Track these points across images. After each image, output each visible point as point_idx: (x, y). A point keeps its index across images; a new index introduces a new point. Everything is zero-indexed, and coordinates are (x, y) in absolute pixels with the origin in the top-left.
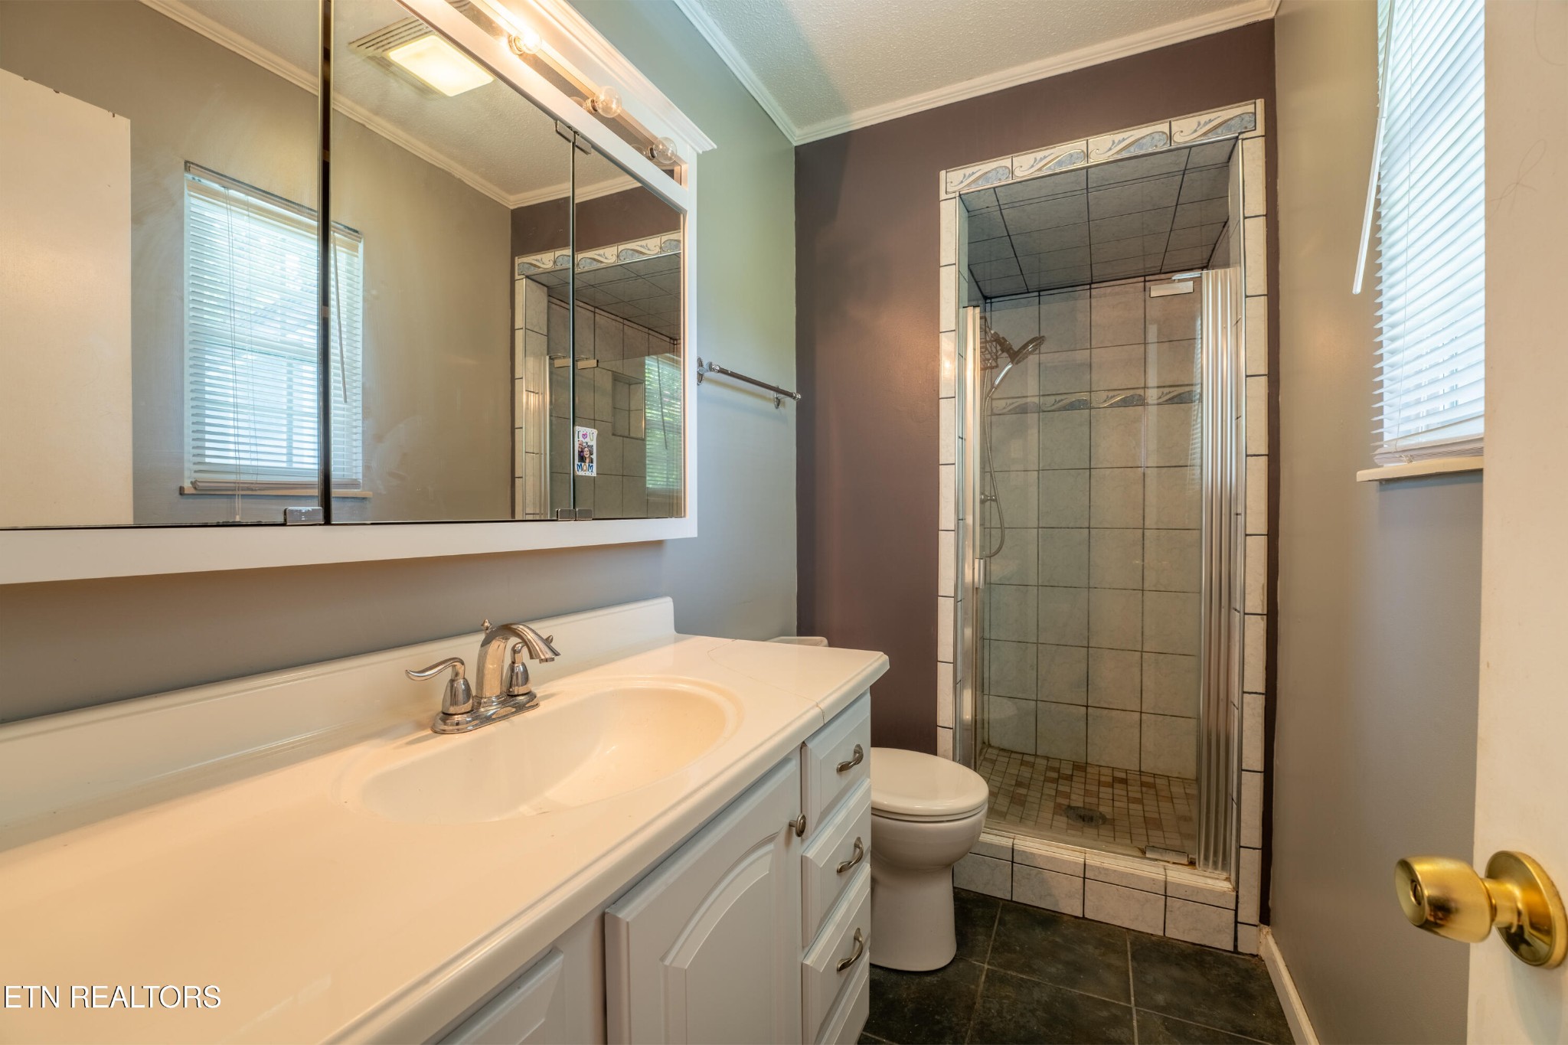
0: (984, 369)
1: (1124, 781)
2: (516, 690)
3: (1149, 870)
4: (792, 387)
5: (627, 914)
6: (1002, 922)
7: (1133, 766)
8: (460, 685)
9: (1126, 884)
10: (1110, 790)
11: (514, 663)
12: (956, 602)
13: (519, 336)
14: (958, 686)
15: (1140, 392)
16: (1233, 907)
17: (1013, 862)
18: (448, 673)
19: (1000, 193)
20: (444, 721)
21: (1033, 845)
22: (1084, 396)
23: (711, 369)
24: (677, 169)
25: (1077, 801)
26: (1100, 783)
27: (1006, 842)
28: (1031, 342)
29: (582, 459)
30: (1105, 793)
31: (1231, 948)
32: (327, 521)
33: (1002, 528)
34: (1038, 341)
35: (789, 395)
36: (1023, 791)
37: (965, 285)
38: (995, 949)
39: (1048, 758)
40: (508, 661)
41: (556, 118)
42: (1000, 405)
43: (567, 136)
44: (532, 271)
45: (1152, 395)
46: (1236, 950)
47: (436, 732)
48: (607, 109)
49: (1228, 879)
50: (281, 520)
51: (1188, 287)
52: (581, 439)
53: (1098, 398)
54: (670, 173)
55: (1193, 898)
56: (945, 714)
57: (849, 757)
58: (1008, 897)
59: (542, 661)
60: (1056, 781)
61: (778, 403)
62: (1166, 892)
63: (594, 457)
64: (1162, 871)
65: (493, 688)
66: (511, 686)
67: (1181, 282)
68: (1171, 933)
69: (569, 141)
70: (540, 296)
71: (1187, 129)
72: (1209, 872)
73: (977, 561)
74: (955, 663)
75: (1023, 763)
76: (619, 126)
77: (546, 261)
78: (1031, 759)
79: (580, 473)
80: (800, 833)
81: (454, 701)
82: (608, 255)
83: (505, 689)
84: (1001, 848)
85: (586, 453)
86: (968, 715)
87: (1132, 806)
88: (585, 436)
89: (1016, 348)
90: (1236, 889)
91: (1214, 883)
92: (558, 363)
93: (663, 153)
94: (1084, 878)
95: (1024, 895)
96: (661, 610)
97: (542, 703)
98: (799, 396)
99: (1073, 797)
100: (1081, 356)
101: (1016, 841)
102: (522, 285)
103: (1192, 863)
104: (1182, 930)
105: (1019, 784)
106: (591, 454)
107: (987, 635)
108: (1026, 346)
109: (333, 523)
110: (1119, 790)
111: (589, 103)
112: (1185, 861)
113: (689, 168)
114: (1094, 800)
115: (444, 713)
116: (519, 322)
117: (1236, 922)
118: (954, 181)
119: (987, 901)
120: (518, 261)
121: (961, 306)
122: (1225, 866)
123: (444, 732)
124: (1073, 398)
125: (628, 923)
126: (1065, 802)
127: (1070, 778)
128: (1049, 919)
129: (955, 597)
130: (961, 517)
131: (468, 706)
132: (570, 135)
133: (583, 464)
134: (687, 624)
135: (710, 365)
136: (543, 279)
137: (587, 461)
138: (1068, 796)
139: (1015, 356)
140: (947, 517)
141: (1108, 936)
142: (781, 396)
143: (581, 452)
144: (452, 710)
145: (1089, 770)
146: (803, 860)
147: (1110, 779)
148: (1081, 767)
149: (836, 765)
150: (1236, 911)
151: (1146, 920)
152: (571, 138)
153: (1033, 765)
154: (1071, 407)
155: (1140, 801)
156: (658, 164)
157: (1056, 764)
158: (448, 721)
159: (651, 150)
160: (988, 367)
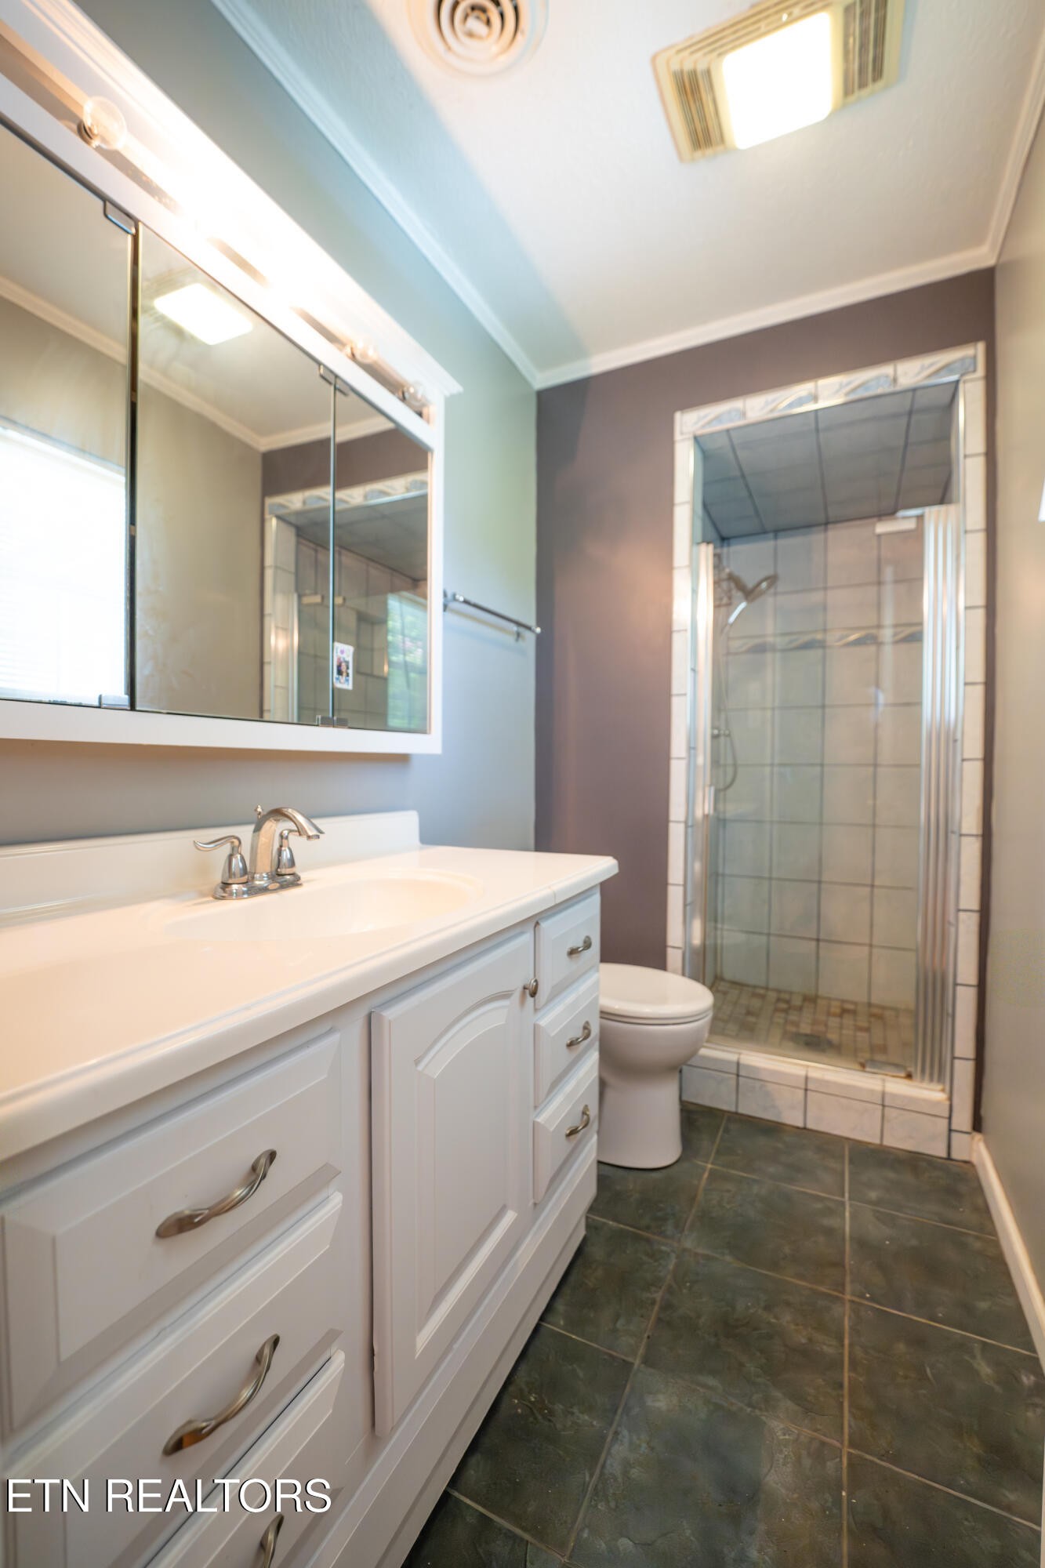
0: (717, 607)
1: (854, 1012)
2: (283, 871)
3: (869, 1082)
4: (531, 620)
5: (390, 1014)
6: (727, 1130)
7: (862, 997)
8: (237, 863)
9: (845, 1095)
10: (837, 1020)
11: (281, 846)
12: (687, 827)
13: (269, 574)
14: (688, 908)
15: (874, 631)
16: (946, 1114)
17: (738, 1075)
18: (226, 849)
19: (733, 434)
20: (223, 889)
21: (758, 1059)
22: (819, 636)
23: (454, 599)
24: (425, 411)
25: (806, 1029)
26: (829, 1014)
27: (733, 1057)
28: (766, 579)
29: (340, 672)
30: (834, 1022)
31: (944, 1154)
32: (132, 707)
33: (735, 766)
34: (772, 580)
35: (529, 628)
36: (751, 1019)
37: (699, 524)
38: (718, 1152)
39: (779, 991)
40: (276, 846)
41: (319, 363)
42: (735, 645)
43: (330, 380)
44: (282, 512)
45: (887, 634)
46: (949, 1158)
47: (216, 898)
48: (364, 355)
49: (943, 1090)
50: (96, 703)
51: (910, 525)
52: (339, 654)
53: (832, 638)
54: (420, 414)
55: (908, 1107)
56: (675, 934)
57: (579, 943)
58: (733, 1109)
59: (309, 837)
60: (786, 1011)
61: (518, 635)
62: (883, 1102)
63: (350, 671)
64: (879, 1083)
65: (264, 866)
66: (278, 867)
67: (905, 521)
68: (889, 1142)
69: (330, 383)
70: (290, 535)
71: (911, 372)
72: (925, 1085)
73: (707, 789)
74: (685, 885)
75: (754, 995)
76: (374, 371)
77: (295, 501)
78: (762, 992)
79: (338, 685)
80: (533, 994)
81: (231, 874)
82: (356, 496)
83: (274, 869)
84: (729, 1062)
85: (343, 668)
86: (697, 940)
87: (859, 1034)
88: (342, 652)
89: (750, 585)
90: (950, 1099)
91: (931, 1093)
92: (306, 600)
93: (414, 396)
94: (806, 1090)
95: (750, 1107)
96: (407, 823)
97: (305, 885)
98: (538, 630)
99: (803, 1025)
100: (817, 597)
101: (742, 1057)
102: (273, 523)
103: (909, 1076)
104: (898, 1139)
105: (749, 1013)
106: (348, 668)
107: (720, 871)
108: (759, 584)
109: (138, 708)
110: (848, 1020)
111: (348, 350)
112: (903, 1074)
113: (436, 410)
114: (822, 1028)
115: (224, 883)
116: (269, 560)
117: (950, 1130)
118: (689, 424)
119: (712, 1112)
120: (269, 501)
121: (695, 543)
122: (940, 1080)
123: (223, 898)
124: (806, 638)
125: (390, 1022)
126: (793, 1029)
127: (800, 1009)
128: (772, 1129)
129: (686, 822)
130: (692, 745)
131: (245, 879)
132: (332, 379)
133: (340, 677)
134: (431, 836)
135: (454, 596)
136: (293, 519)
137: (344, 674)
138: (796, 1024)
139: (749, 594)
140: (678, 746)
141: (827, 1144)
142: (522, 630)
143: (339, 667)
144: (230, 881)
145: (819, 1001)
146: (536, 1027)
147: (838, 1011)
148: (811, 999)
149: (567, 949)
150: (950, 1118)
151: (863, 1129)
152: (333, 381)
153: (763, 997)
154: (807, 646)
155: (867, 1030)
156: (410, 406)
157: (786, 996)
158: (227, 889)
159: (403, 393)
160: (722, 603)
